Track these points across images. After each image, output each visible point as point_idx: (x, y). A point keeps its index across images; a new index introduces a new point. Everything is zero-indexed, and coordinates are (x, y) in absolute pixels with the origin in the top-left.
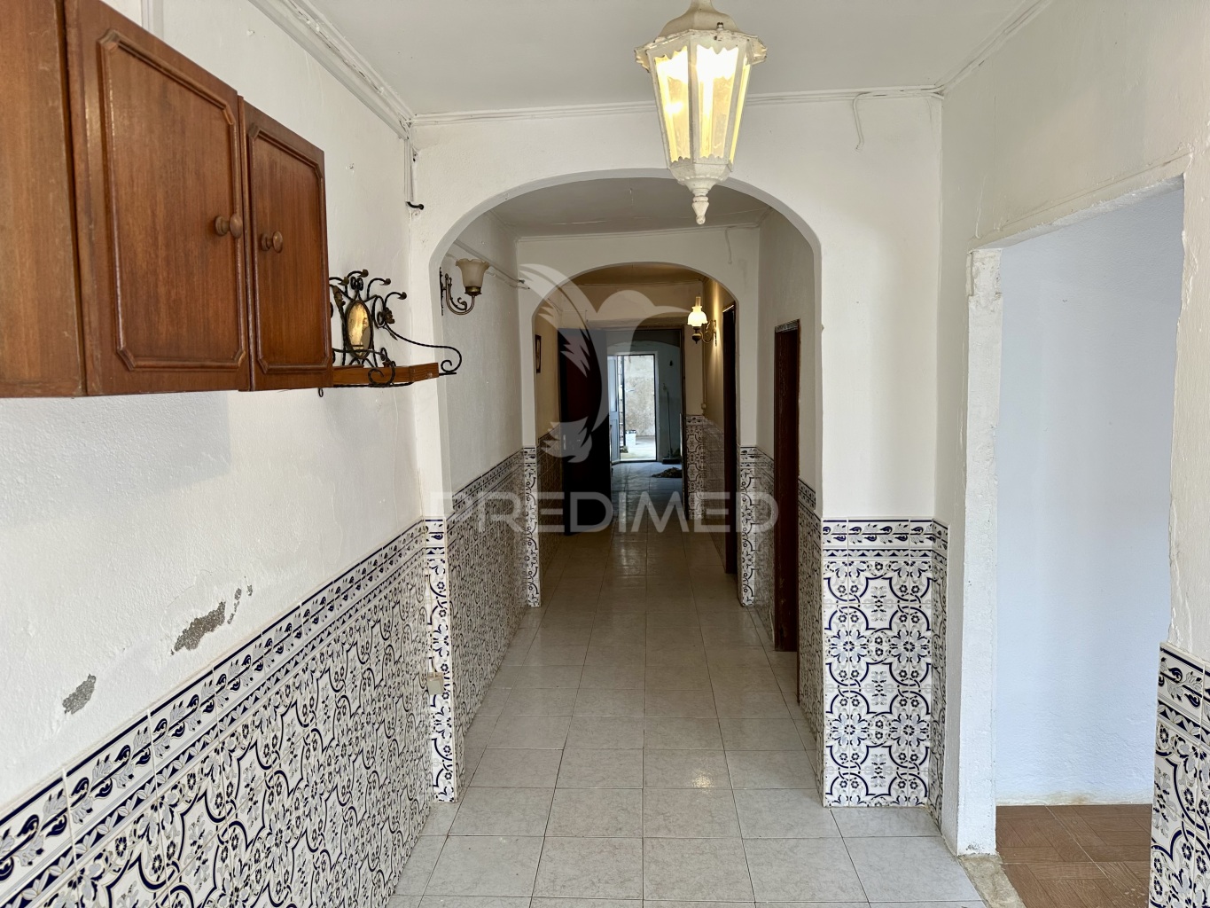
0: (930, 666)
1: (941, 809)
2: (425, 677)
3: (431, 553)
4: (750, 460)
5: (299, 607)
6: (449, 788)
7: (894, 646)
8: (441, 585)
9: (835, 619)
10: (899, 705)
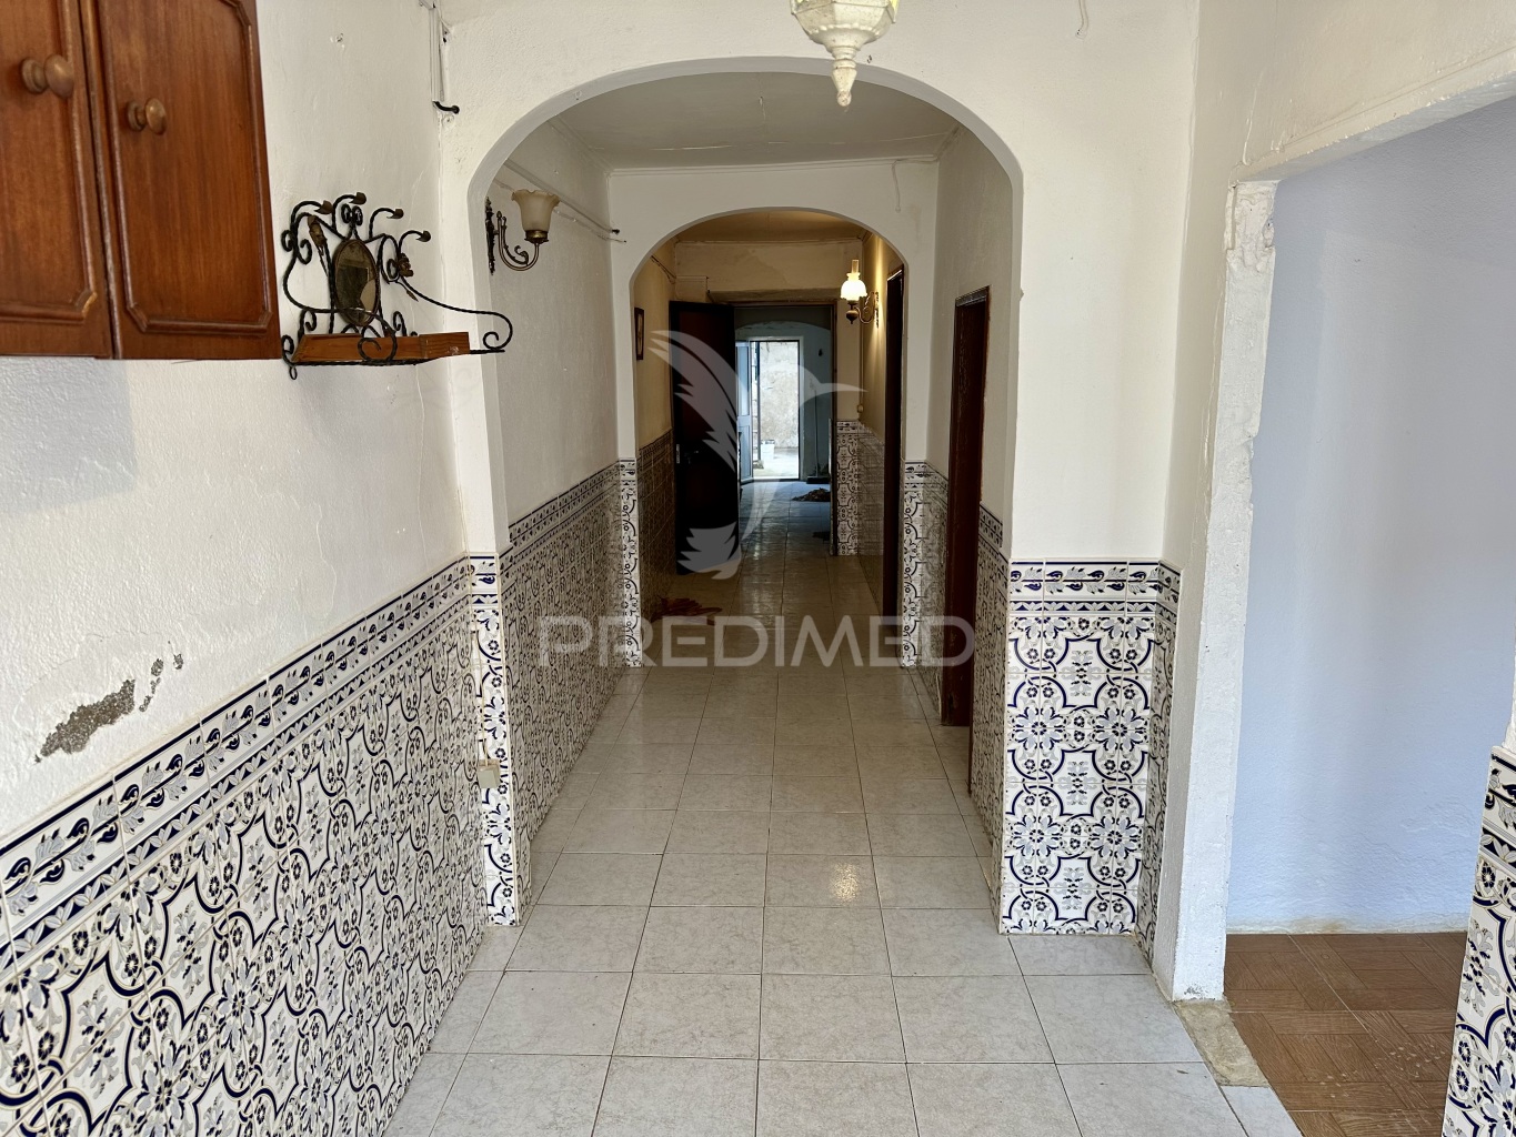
0: (1146, 756)
1: (1152, 939)
2: (474, 765)
3: (479, 601)
4: (917, 478)
5: (264, 682)
6: (508, 907)
7: (1099, 729)
8: (493, 645)
9: (1022, 693)
10: (1103, 805)
